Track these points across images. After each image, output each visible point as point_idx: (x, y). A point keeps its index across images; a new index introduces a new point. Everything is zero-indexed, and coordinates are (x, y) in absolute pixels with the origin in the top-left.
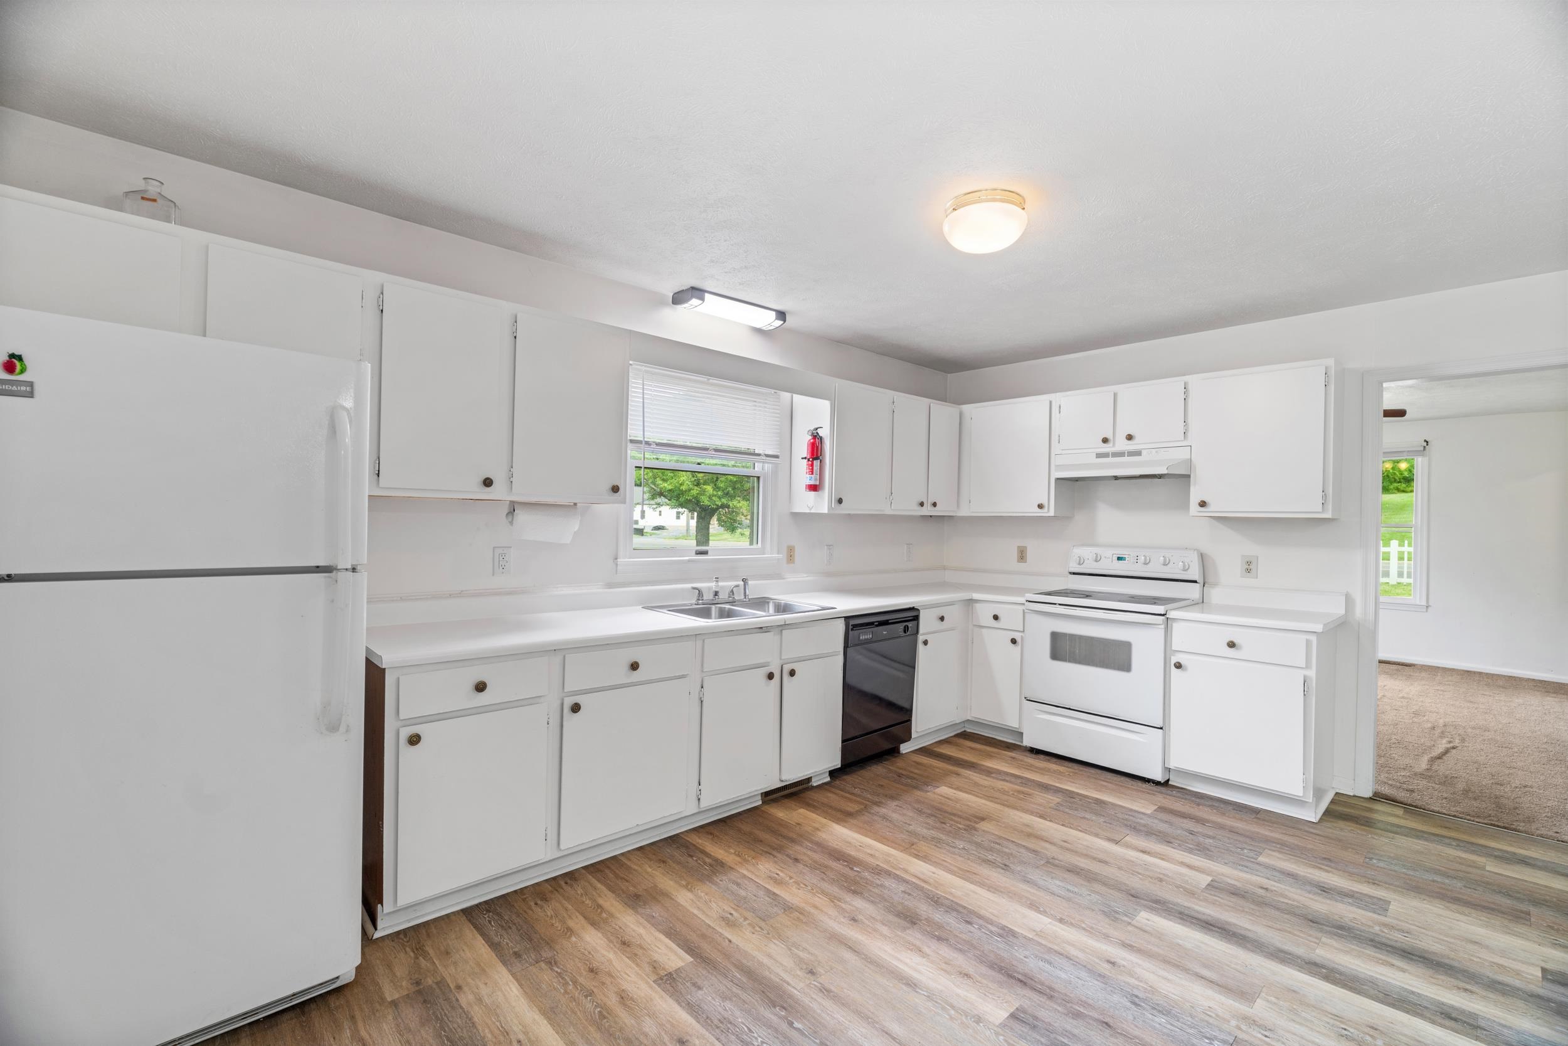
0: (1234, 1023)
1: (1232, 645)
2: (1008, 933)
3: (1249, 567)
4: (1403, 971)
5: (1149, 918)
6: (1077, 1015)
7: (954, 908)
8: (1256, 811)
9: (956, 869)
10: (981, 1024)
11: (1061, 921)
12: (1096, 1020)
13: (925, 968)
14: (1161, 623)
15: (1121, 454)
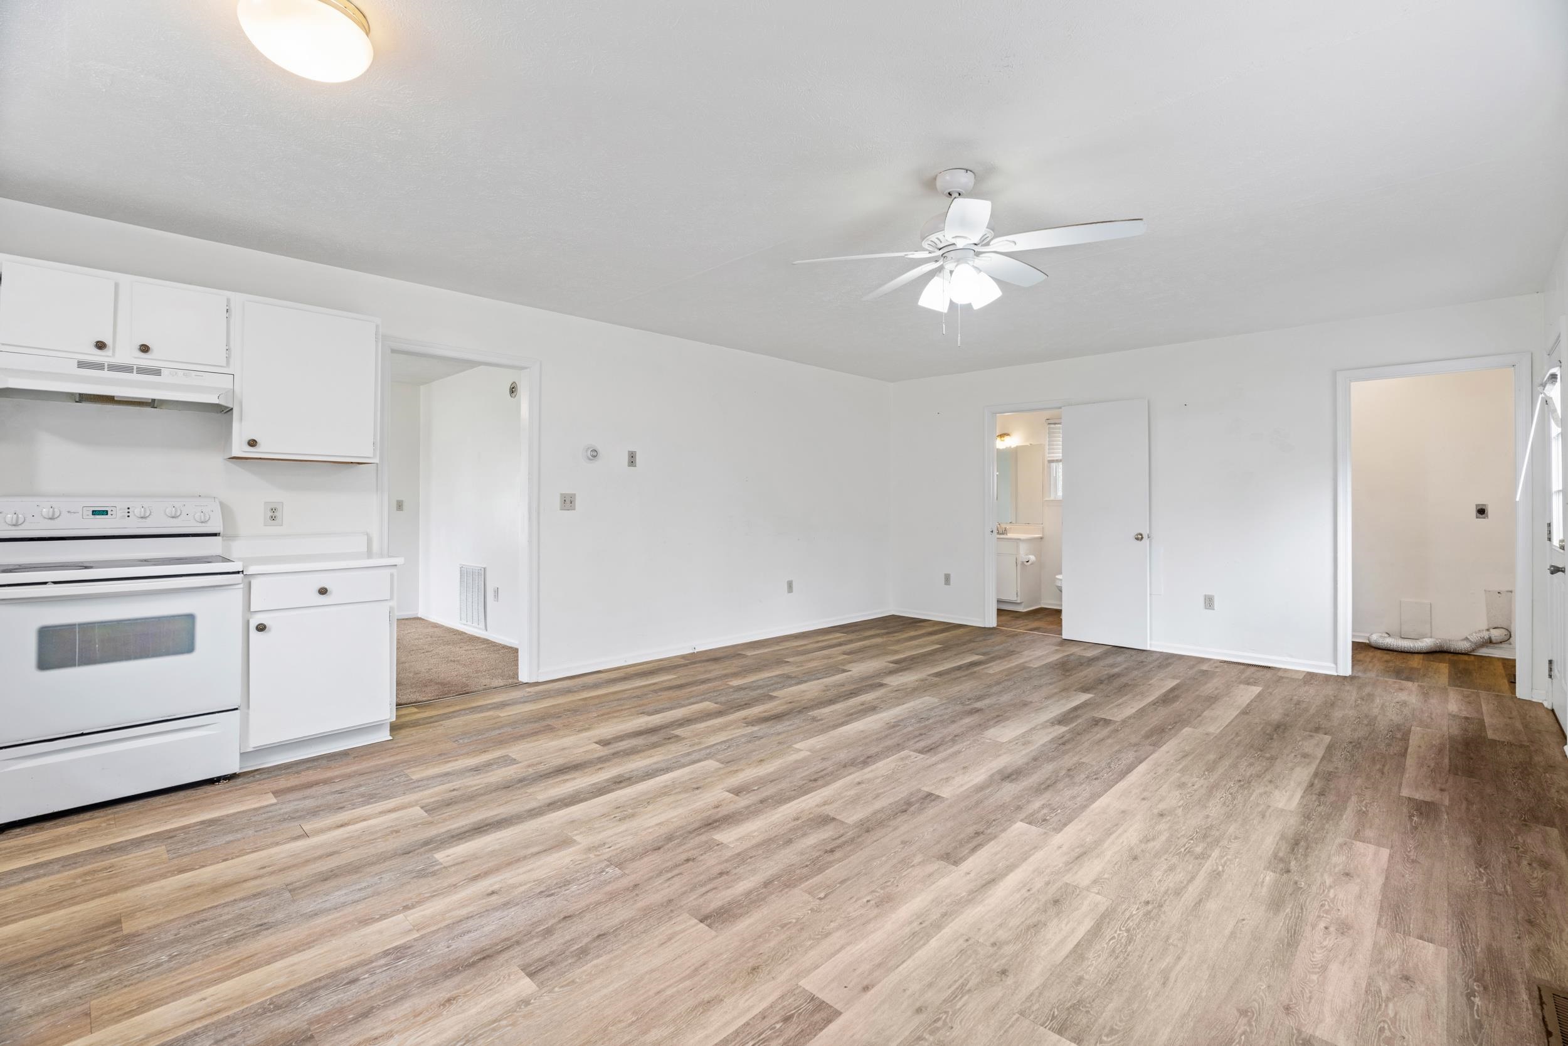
0: (592, 856)
1: (323, 591)
2: (399, 952)
3: (274, 515)
4: (574, 779)
5: (447, 854)
6: (549, 932)
7: (310, 991)
8: (345, 754)
9: (220, 974)
10: (532, 1001)
11: (406, 908)
12: (559, 922)
13: (414, 1037)
14: (240, 582)
15: (128, 369)
